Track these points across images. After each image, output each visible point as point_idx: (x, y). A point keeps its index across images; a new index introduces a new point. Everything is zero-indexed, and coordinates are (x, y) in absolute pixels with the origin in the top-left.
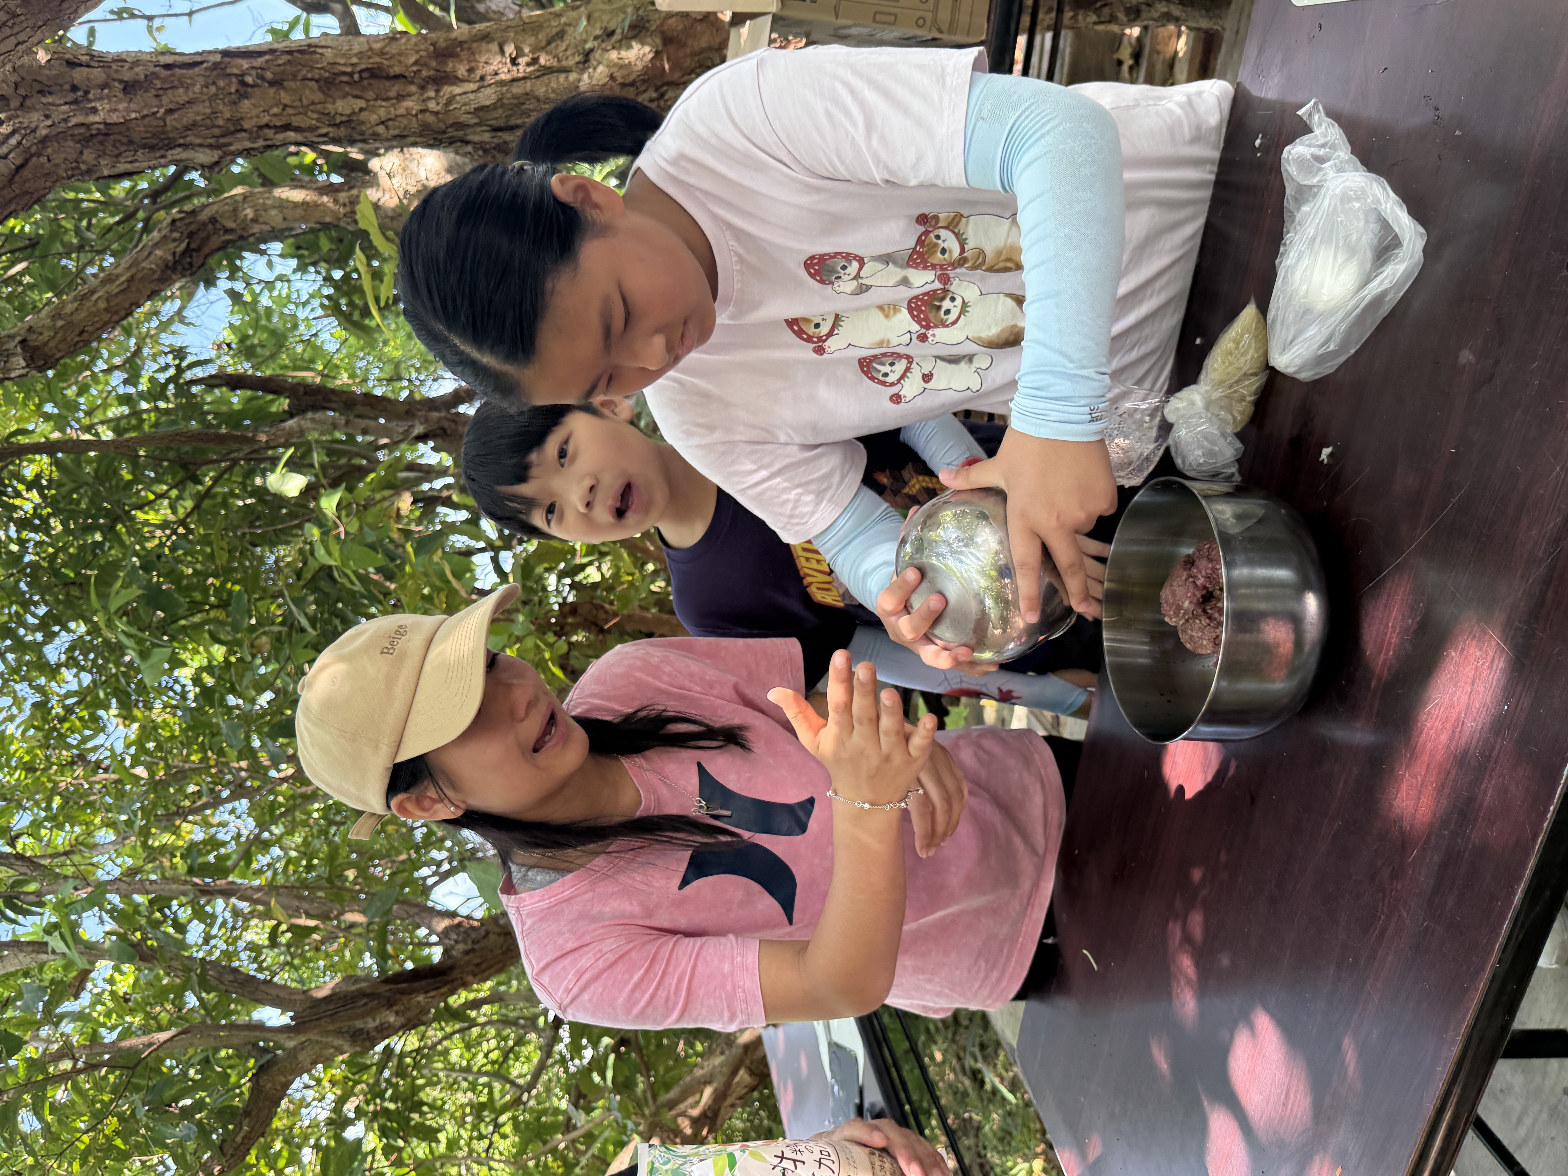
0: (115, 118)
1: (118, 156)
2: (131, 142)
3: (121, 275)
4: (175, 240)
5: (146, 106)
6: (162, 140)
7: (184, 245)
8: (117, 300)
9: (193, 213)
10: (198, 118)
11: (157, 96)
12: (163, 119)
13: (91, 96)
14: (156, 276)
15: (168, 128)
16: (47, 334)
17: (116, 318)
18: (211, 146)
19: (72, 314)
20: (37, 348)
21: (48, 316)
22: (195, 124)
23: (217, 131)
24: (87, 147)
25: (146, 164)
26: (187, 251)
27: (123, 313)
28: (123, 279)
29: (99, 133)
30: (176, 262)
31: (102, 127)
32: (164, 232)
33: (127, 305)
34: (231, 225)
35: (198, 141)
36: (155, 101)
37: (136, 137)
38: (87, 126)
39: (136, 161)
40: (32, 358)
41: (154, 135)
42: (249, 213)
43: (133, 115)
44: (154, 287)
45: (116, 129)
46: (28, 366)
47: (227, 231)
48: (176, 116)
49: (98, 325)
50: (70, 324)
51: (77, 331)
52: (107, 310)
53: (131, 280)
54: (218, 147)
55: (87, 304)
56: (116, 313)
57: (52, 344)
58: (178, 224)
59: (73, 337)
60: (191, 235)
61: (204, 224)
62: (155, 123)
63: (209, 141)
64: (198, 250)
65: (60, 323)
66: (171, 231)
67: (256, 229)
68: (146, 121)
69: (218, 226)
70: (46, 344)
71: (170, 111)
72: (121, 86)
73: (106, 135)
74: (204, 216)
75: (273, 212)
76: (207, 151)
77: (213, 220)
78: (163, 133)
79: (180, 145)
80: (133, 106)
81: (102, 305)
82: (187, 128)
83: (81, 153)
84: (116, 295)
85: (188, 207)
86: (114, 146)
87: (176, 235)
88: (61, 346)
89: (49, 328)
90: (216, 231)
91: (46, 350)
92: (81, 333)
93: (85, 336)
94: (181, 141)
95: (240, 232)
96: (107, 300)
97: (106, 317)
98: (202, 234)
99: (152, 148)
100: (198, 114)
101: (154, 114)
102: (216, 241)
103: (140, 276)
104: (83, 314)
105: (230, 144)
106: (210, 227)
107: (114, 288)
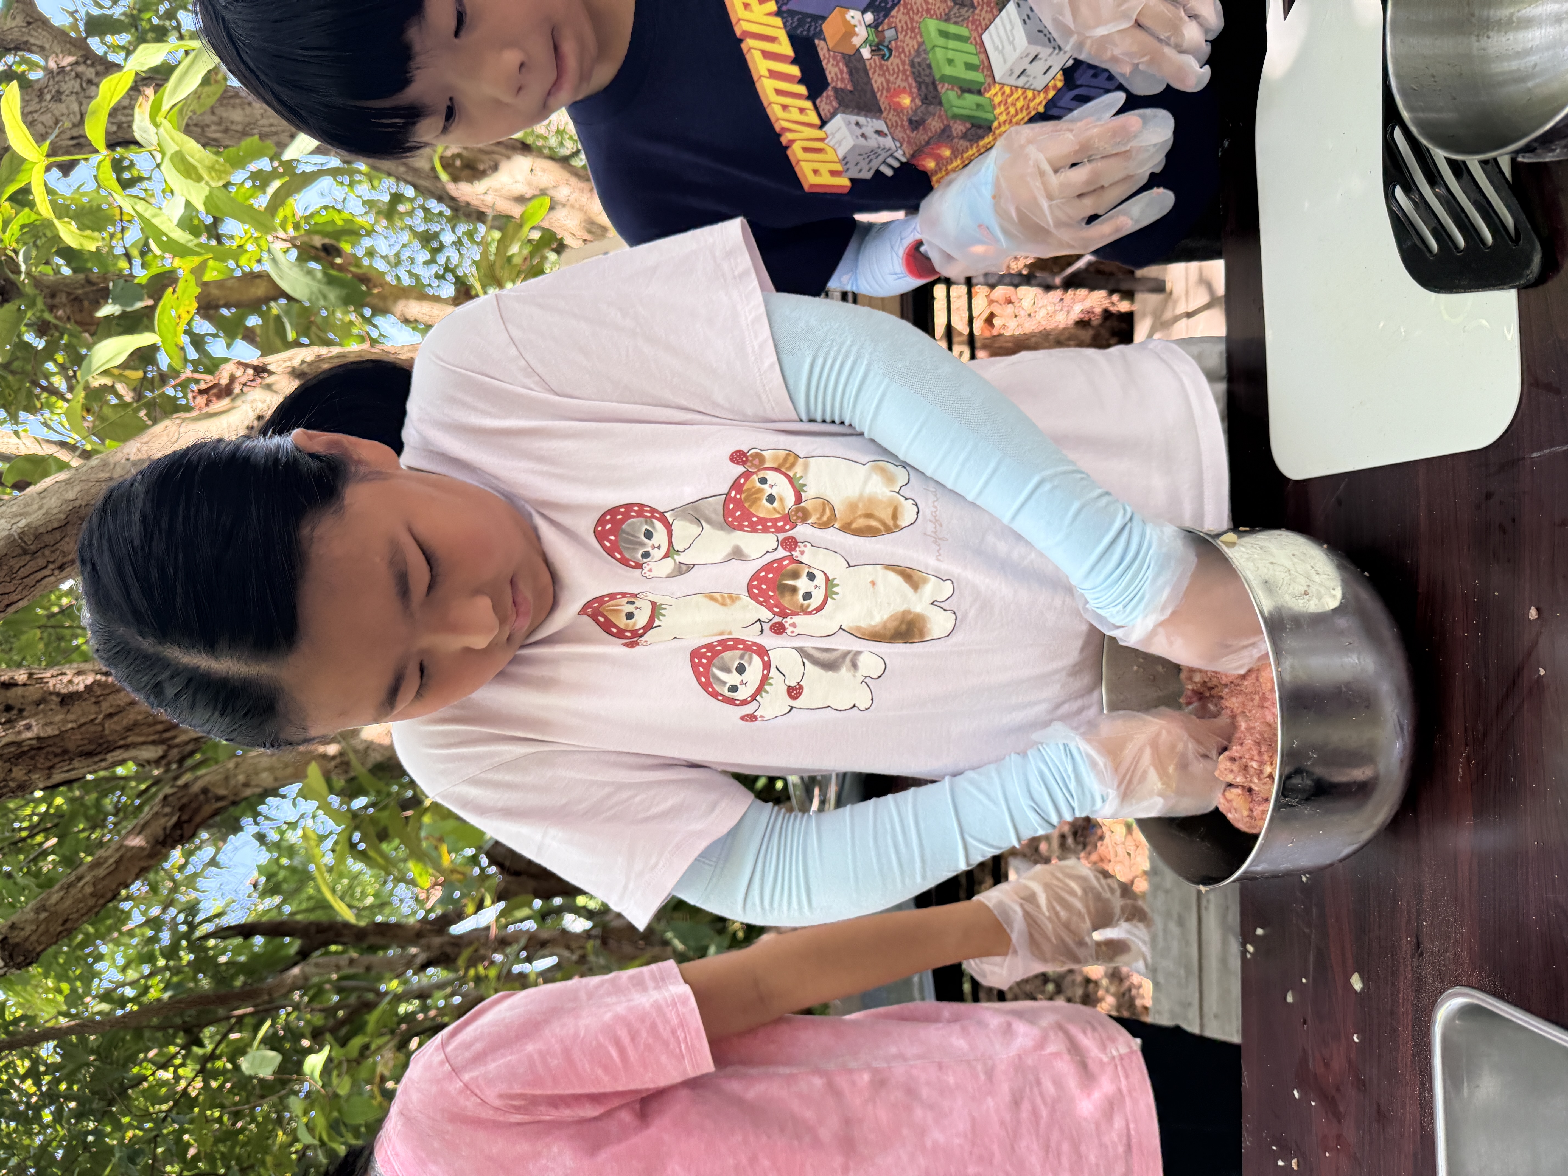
0: (50, 731)
1: (51, 768)
2: (65, 752)
3: (110, 857)
4: (166, 815)
5: (84, 714)
6: (100, 745)
7: (174, 819)
8: (105, 883)
9: (186, 786)
10: (140, 717)
11: (96, 703)
12: (102, 724)
13: (25, 713)
14: (146, 853)
15: (107, 732)
16: (29, 929)
17: (102, 901)
18: (153, 743)
19: (57, 903)
20: (17, 945)
21: (32, 910)
22: (136, 724)
23: (160, 727)
24: (16, 765)
25: (86, 770)
26: (178, 825)
27: (109, 895)
28: (111, 861)
29: (32, 748)
30: (166, 836)
31: (34, 742)
32: (156, 809)
33: (114, 887)
34: (222, 792)
35: (140, 739)
36: (94, 708)
37: (71, 746)
38: (19, 744)
39: (73, 769)
40: (11, 957)
41: (90, 742)
42: (241, 778)
43: (70, 726)
44: (144, 864)
45: (50, 742)
46: (6, 965)
47: (219, 798)
48: (116, 719)
49: (83, 911)
50: (53, 915)
51: (60, 921)
52: (92, 895)
53: (118, 862)
54: (162, 742)
55: (73, 891)
56: (102, 896)
57: (34, 938)
58: (170, 799)
59: (56, 928)
60: (182, 809)
61: (196, 796)
62: (92, 729)
63: (152, 738)
64: (189, 821)
65: (43, 915)
66: (163, 806)
67: (248, 792)
68: (83, 729)
69: (210, 795)
70: (27, 939)
71: (110, 715)
72: (59, 699)
73: (40, 748)
74: (196, 788)
75: (264, 775)
76: (151, 747)
77: (205, 791)
78: (101, 737)
79: (120, 747)
80: (71, 717)
81: (89, 890)
82: (129, 729)
83: (10, 771)
84: (103, 878)
85: (181, 782)
86: (46, 759)
87: (167, 810)
88: (43, 939)
89: (32, 922)
90: (207, 801)
91: (27, 944)
92: (65, 922)
93: (69, 925)
94: (122, 743)
95: (231, 798)
96: (94, 884)
97: (91, 902)
98: (194, 805)
99: (89, 754)
100: (139, 713)
101: (92, 721)
102: (207, 810)
103: (129, 854)
104: (68, 902)
105: (174, 737)
106: (202, 797)
107: (101, 872)
